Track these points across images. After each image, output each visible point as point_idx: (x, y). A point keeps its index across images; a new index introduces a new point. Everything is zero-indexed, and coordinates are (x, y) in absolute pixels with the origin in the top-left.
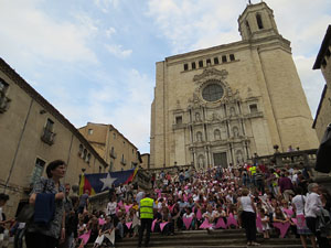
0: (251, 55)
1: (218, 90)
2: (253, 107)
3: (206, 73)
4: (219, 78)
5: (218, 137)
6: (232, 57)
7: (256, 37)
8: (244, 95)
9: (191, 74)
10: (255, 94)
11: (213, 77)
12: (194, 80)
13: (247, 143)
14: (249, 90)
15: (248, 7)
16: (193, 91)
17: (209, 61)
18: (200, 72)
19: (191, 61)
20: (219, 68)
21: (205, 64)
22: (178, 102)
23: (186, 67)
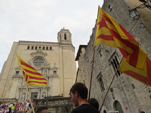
0: (59, 49)
1: (41, 61)
2: (55, 72)
3: (38, 52)
4: (43, 56)
6: (51, 48)
7: (62, 42)
8: (52, 66)
9: (31, 51)
10: (57, 66)
11: (40, 55)
12: (31, 55)
13: (48, 89)
14: (55, 64)
15: (62, 30)
16: (29, 60)
17: (40, 47)
18: (35, 51)
19: (31, 46)
20: (44, 51)
21: (38, 48)
23: (28, 48)
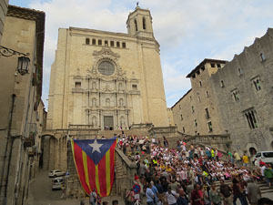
2: (135, 86)
3: (104, 52)
4: (113, 58)
5: (108, 104)
6: (124, 45)
7: (141, 35)
8: (129, 77)
9: (91, 49)
10: (137, 77)
11: (109, 56)
12: (94, 55)
13: (128, 112)
14: (133, 73)
16: (92, 63)
17: (106, 42)
18: (99, 49)
19: (92, 38)
20: (115, 50)
21: (103, 44)
22: (78, 70)
23: (88, 41)
